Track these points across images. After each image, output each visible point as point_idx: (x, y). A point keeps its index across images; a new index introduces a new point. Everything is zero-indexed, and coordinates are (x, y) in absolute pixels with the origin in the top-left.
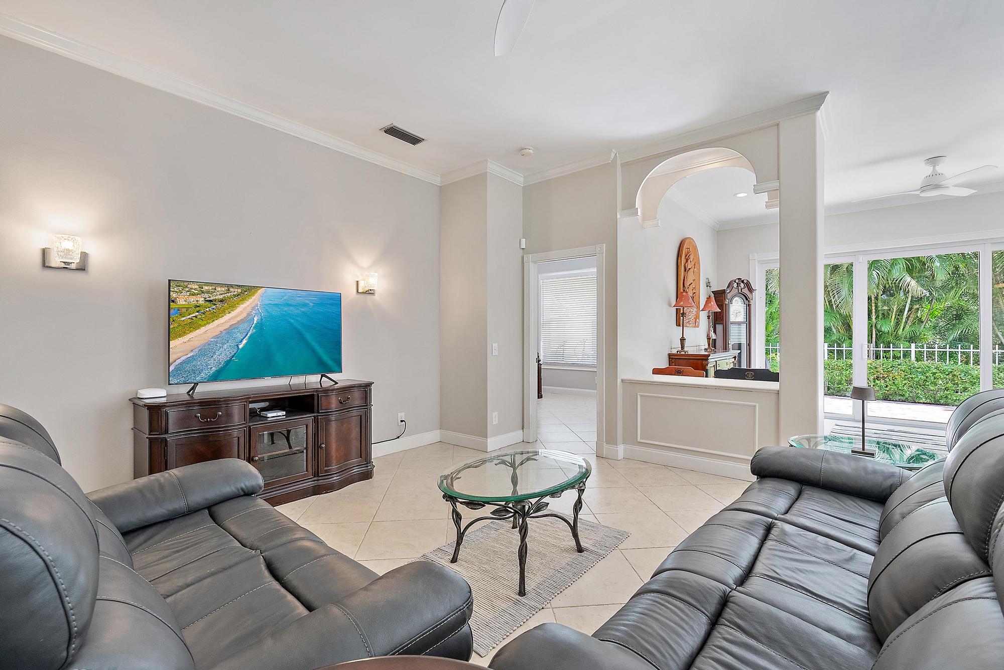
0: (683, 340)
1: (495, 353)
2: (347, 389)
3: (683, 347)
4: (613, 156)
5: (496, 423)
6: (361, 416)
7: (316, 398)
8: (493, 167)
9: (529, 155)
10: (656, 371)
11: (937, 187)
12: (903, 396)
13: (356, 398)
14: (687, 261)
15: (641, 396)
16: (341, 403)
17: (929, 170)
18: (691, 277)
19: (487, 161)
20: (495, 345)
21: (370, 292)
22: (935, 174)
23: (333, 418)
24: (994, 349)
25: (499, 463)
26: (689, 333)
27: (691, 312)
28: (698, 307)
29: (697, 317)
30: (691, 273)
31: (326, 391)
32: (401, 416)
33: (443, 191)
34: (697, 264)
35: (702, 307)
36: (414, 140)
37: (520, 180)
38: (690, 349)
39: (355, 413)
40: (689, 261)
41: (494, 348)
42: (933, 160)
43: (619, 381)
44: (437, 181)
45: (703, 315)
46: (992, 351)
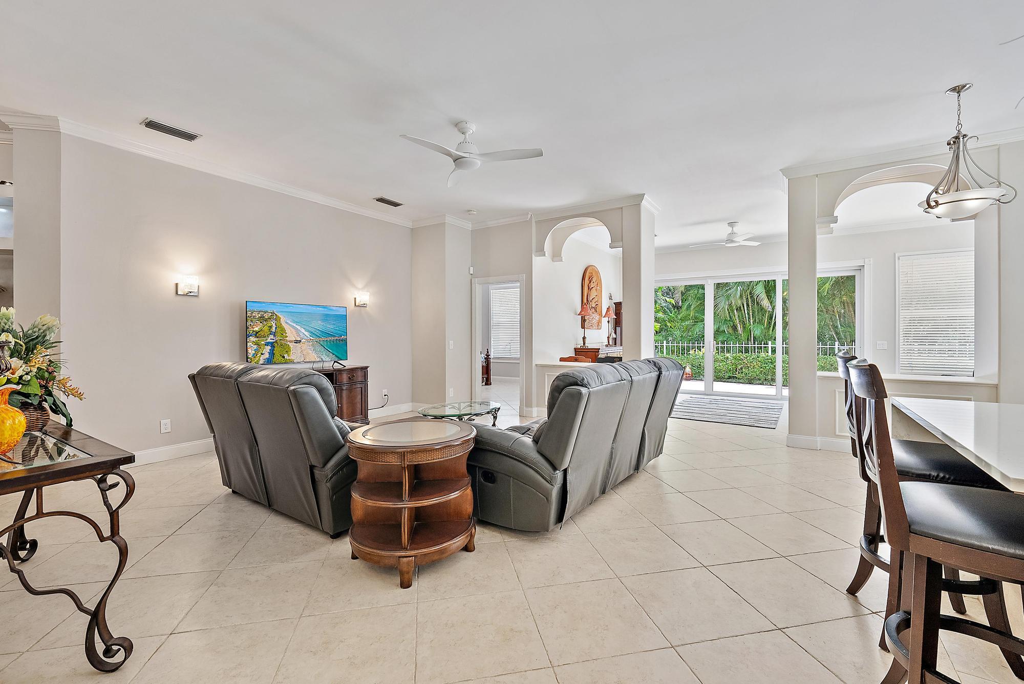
0: (584, 338)
1: (451, 347)
2: (352, 371)
3: (584, 344)
4: (529, 216)
5: (452, 396)
6: (362, 388)
7: (335, 374)
8: (449, 219)
9: (474, 214)
10: (562, 360)
11: (732, 241)
12: (759, 380)
13: (359, 376)
14: (590, 282)
15: (547, 375)
16: (350, 379)
17: (729, 230)
18: (593, 294)
19: (445, 215)
20: (451, 342)
21: (364, 306)
22: (733, 233)
23: (344, 388)
24: (783, 344)
25: (451, 408)
26: (589, 333)
27: (593, 317)
28: (601, 314)
29: (599, 322)
30: (593, 291)
31: (339, 371)
32: (385, 392)
33: (414, 232)
34: (599, 283)
35: (604, 315)
36: (396, 205)
37: (469, 226)
38: (590, 345)
39: (359, 386)
40: (592, 282)
41: (450, 344)
42: (731, 224)
43: (534, 365)
44: (410, 225)
45: (605, 320)
46: (781, 345)
